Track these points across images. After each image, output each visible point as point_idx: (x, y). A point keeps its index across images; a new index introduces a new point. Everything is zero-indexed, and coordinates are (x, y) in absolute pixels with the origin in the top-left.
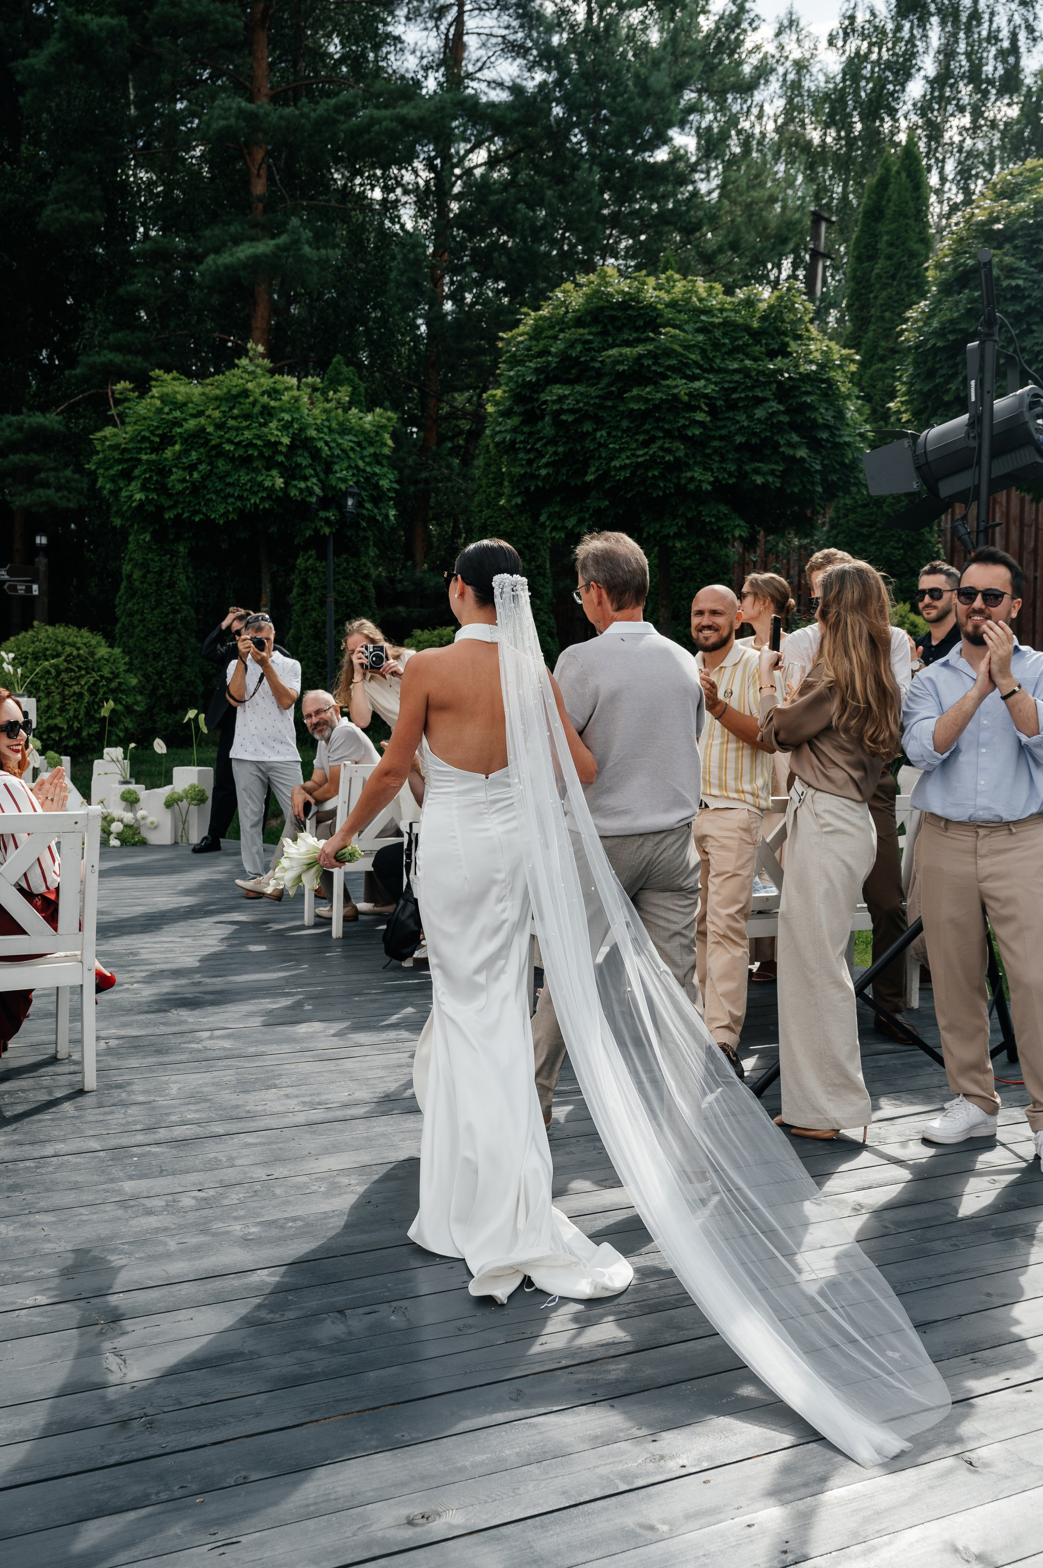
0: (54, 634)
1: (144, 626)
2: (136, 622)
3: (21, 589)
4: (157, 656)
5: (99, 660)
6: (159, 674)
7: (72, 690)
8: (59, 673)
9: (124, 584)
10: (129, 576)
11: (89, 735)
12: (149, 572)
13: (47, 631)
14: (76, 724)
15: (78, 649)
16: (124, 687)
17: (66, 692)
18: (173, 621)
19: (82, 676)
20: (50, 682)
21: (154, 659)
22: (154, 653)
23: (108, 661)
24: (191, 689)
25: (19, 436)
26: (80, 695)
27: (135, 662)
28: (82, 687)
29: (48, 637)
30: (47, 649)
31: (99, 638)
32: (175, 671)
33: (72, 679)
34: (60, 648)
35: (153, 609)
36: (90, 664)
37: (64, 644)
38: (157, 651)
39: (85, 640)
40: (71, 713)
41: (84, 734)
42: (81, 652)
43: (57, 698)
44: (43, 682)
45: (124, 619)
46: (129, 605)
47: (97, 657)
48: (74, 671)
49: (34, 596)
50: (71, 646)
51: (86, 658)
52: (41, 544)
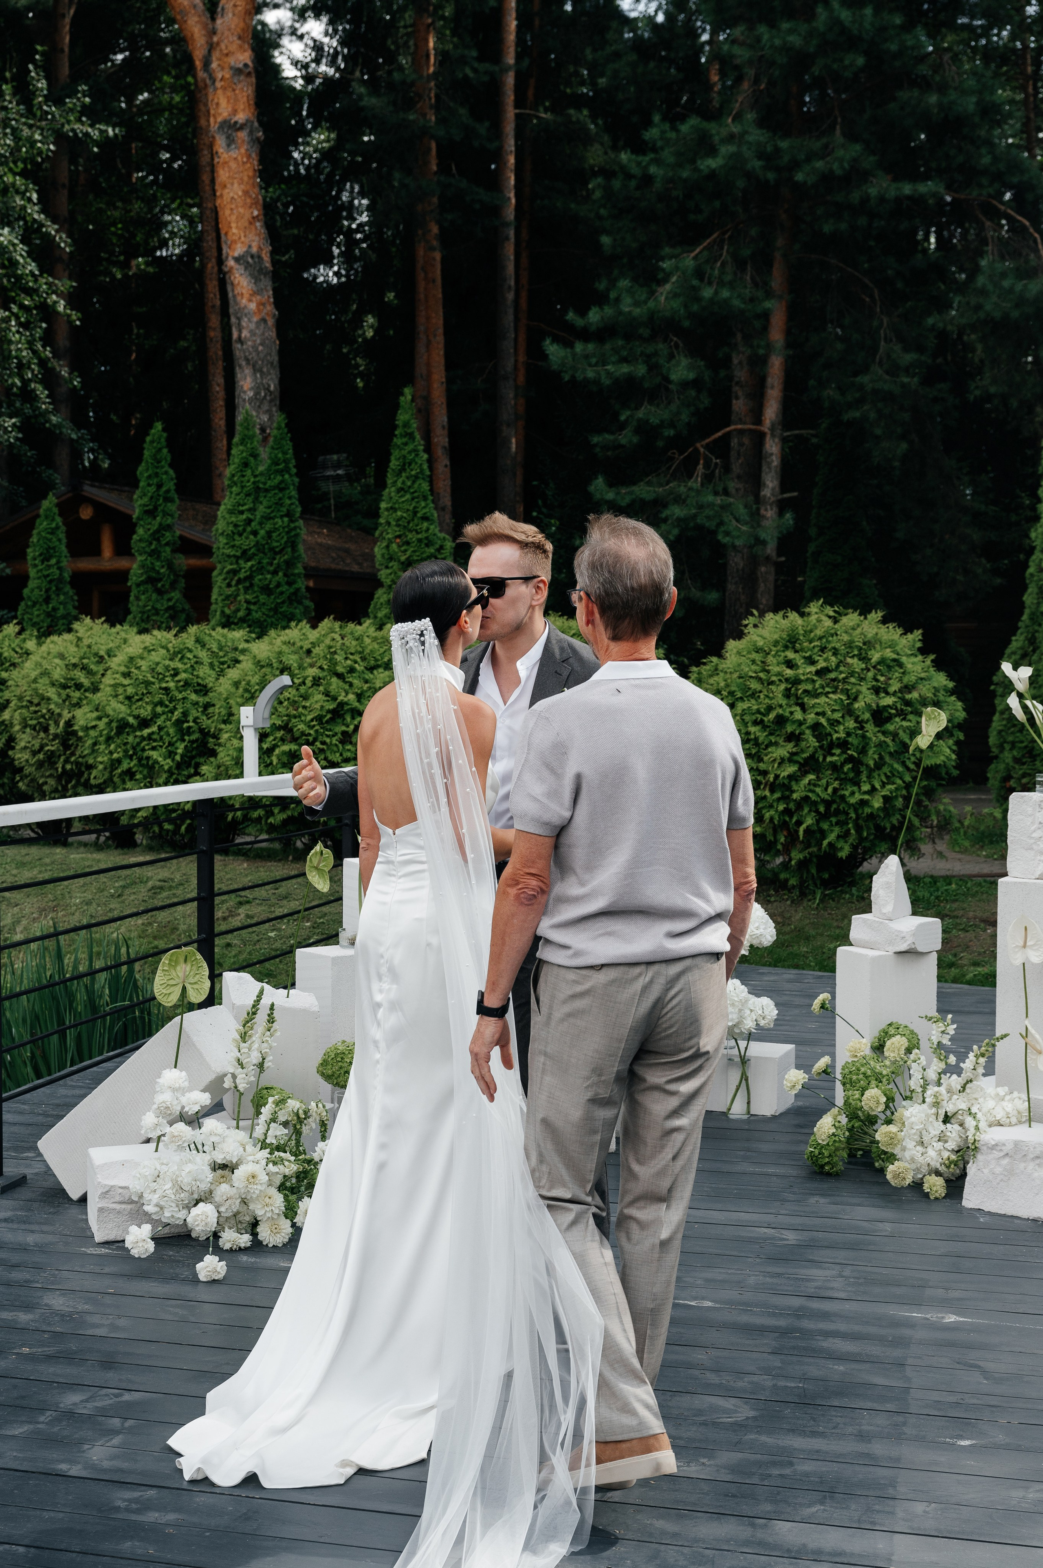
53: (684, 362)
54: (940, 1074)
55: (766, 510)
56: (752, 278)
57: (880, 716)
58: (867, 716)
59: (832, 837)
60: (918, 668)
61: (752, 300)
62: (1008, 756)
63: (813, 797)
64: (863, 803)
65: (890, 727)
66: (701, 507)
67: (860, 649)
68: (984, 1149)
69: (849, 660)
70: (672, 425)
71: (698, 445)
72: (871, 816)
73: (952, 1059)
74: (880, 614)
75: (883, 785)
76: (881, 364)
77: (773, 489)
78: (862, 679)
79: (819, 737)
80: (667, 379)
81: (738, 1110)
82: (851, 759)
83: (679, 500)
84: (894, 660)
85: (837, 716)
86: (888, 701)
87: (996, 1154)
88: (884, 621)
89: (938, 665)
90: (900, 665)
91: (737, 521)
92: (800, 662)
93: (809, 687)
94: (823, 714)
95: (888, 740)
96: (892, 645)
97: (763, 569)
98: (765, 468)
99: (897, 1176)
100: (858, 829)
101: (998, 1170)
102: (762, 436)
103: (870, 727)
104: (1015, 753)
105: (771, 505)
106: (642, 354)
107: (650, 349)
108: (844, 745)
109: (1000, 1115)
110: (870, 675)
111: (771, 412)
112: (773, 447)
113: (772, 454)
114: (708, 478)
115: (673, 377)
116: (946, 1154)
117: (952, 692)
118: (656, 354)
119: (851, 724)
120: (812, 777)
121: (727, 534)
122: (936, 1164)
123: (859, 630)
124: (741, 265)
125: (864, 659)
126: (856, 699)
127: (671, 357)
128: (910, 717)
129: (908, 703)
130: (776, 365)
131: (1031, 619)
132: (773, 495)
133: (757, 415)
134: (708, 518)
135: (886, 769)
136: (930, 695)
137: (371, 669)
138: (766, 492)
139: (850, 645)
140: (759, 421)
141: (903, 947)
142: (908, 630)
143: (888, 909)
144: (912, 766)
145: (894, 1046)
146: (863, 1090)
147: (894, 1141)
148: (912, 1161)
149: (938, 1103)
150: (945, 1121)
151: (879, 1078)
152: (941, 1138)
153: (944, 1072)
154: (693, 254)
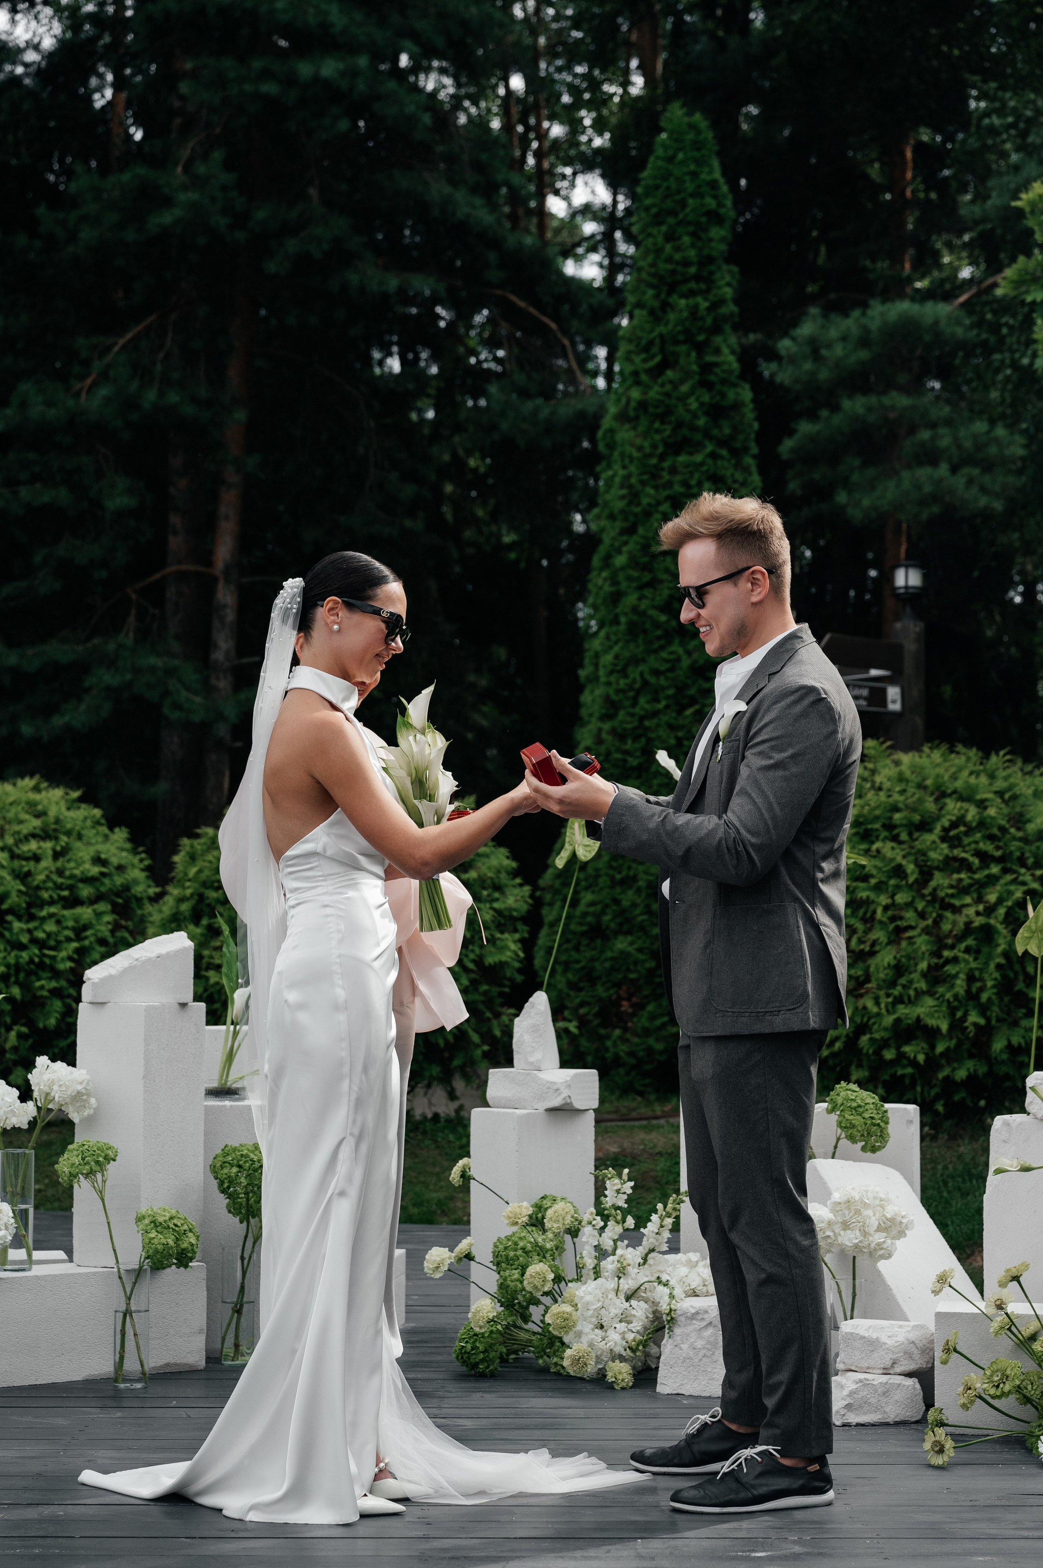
0: (914, 768)
7: (961, 920)
8: (926, 874)
13: (897, 763)
14: (974, 1018)
15: (982, 805)
17: (946, 927)
19: (992, 880)
20: (900, 898)
25: (864, 355)
28: (990, 910)
29: (901, 778)
30: (895, 809)
33: (963, 891)
34: (930, 805)
36: (1013, 849)
37: (941, 794)
39: (1000, 784)
40: (960, 985)
41: (998, 1045)
42: (992, 812)
43: (923, 944)
44: (884, 900)
48: (969, 868)
49: (894, 714)
50: (962, 798)
51: (1002, 829)
52: (906, 587)
54: (615, 1241)
55: (218, 679)
56: (206, 374)
61: (209, 404)
66: (137, 671)
68: (681, 1320)
71: (130, 589)
73: (630, 1222)
77: (228, 652)
83: (110, 662)
87: (697, 1324)
91: (188, 690)
98: (216, 623)
99: (576, 1361)
101: (700, 1344)
102: (215, 580)
105: (225, 672)
106: (60, 469)
107: (71, 464)
109: (695, 1283)
111: (225, 549)
112: (227, 597)
113: (225, 606)
114: (143, 633)
116: (630, 1336)
117: (514, 874)
118: (79, 470)
121: (175, 706)
122: (619, 1349)
124: (191, 357)
127: (100, 474)
132: (227, 659)
133: (206, 557)
136: (490, 874)
138: (218, 656)
140: (209, 564)
141: (556, 1102)
143: (537, 1059)
145: (556, 1217)
146: (523, 1269)
147: (567, 1323)
148: (591, 1345)
149: (621, 1272)
150: (628, 1299)
151: (542, 1253)
152: (625, 1319)
153: (621, 1238)
154: (122, 342)
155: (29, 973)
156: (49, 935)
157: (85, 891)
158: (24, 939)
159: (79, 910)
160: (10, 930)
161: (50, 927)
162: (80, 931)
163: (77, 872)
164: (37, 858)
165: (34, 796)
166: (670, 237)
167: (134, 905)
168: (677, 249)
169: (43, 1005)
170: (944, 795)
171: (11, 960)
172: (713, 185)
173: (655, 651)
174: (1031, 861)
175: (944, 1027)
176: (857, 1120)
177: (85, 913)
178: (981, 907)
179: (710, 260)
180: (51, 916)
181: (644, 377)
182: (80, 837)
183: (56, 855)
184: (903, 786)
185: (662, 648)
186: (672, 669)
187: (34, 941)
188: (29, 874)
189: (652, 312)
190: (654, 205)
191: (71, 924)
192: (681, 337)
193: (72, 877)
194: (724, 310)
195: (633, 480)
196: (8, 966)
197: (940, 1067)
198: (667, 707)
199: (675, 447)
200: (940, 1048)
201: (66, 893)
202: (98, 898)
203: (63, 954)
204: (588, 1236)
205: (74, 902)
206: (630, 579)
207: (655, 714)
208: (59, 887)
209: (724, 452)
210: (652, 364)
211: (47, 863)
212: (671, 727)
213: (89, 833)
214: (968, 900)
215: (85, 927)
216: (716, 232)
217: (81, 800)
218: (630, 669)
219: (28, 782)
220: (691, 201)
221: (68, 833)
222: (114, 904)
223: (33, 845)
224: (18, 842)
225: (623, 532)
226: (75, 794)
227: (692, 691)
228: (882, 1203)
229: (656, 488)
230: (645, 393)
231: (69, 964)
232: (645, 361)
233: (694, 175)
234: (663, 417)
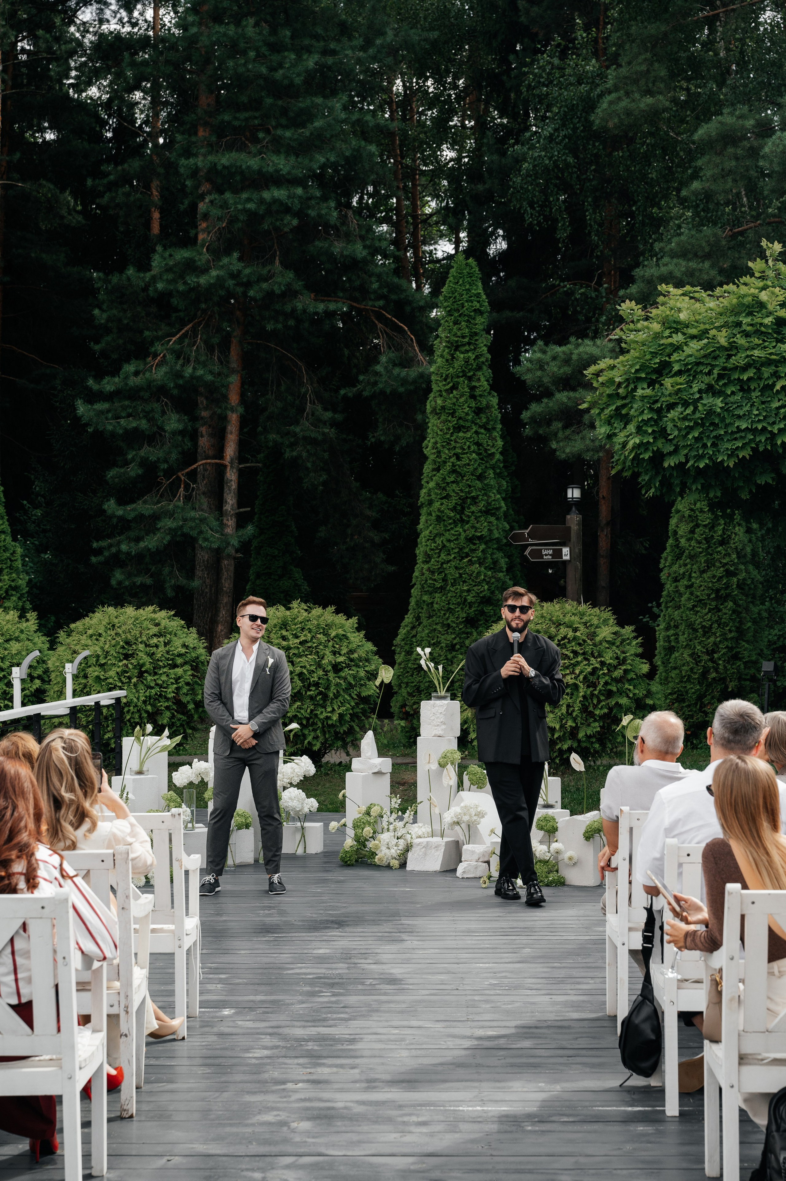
1: (692, 594)
2: (682, 589)
3: (547, 554)
4: (707, 631)
5: (601, 643)
6: (710, 653)
9: (671, 541)
10: (675, 533)
11: (589, 737)
12: (697, 526)
14: (570, 723)
15: (575, 630)
16: (632, 675)
18: (727, 586)
19: (578, 663)
21: (704, 635)
22: (703, 627)
23: (612, 643)
24: (752, 671)
26: (576, 687)
27: (681, 638)
31: (607, 614)
32: (730, 649)
34: (553, 630)
35: (704, 572)
36: (588, 649)
37: (558, 624)
38: (707, 624)
39: (586, 618)
41: (581, 735)
45: (669, 587)
46: (675, 568)
47: (598, 639)
48: (569, 658)
49: (565, 562)
50: (568, 627)
51: (584, 641)
52: (573, 498)
53: (174, 417)
54: (394, 819)
55: (228, 520)
56: (219, 358)
57: (337, 668)
58: (330, 668)
59: (310, 738)
60: (357, 640)
61: (219, 374)
62: (404, 692)
63: (300, 715)
64: (328, 718)
65: (343, 674)
66: (185, 520)
67: (324, 629)
68: (414, 846)
69: (318, 636)
70: (166, 461)
71: (180, 474)
72: (332, 726)
73: (400, 813)
74: (333, 608)
75: (339, 707)
76: (307, 420)
77: (232, 505)
78: (325, 647)
79: (303, 681)
80: (161, 429)
81: (300, 851)
82: (321, 693)
83: (171, 515)
84: (343, 635)
85: (313, 668)
86: (341, 659)
87: (419, 847)
88: (337, 612)
89: (368, 638)
90: (347, 638)
91: (212, 530)
92: (290, 637)
93: (296, 651)
94: (305, 667)
95: (342, 682)
96: (342, 627)
97: (226, 562)
98: (226, 490)
99: (379, 859)
100: (324, 733)
101: (420, 853)
102: (225, 466)
103: (331, 675)
104: (409, 689)
105: (231, 516)
106: (143, 410)
107: (148, 408)
108: (317, 685)
109: (420, 833)
110: (330, 644)
111: (230, 450)
112: (231, 475)
113: (231, 481)
114: (188, 498)
115: (167, 428)
116: (398, 852)
117: (376, 653)
118: (152, 410)
119: (321, 673)
120: (299, 704)
121: (206, 540)
122: (395, 855)
123: (323, 618)
124: (210, 348)
125: (326, 634)
126: (323, 658)
127: (164, 413)
128: (353, 668)
129: (352, 660)
130: (234, 418)
131: (417, 605)
132: (232, 509)
133: (220, 453)
134: (191, 528)
135: (340, 699)
136: (364, 655)
137: (7, 641)
138: (228, 508)
139: (318, 626)
140: (222, 458)
141: (376, 770)
142: (349, 617)
143: (369, 754)
144: (355, 697)
145: (374, 812)
146: (363, 829)
147: (377, 847)
148: (385, 854)
149: (395, 830)
150: (398, 838)
151: (369, 823)
152: (397, 845)
153: (397, 819)
154: (174, 339)
155: (155, 699)
156: (163, 682)
157: (179, 661)
158: (153, 684)
159: (177, 670)
160: (146, 680)
161: (164, 678)
162: (177, 679)
163: (175, 652)
164: (157, 646)
165: (153, 615)
166: (456, 323)
167: (200, 666)
168: (460, 329)
169: (161, 714)
170: (560, 624)
171: (147, 694)
172: (478, 295)
173: (449, 530)
174: (596, 654)
175: (557, 727)
176: (474, 778)
177: (179, 671)
178: (573, 676)
179: (476, 334)
180: (165, 673)
181: (444, 394)
182: (176, 635)
183: (166, 644)
184: (543, 620)
185: (452, 528)
186: (457, 539)
187: (157, 685)
188: (153, 654)
189: (447, 360)
190: (448, 306)
191: (173, 676)
192: (461, 374)
193: (173, 654)
194: (483, 359)
195: (438, 445)
196: (146, 697)
197: (557, 744)
198: (455, 558)
199: (458, 428)
200: (556, 736)
201: (170, 662)
202: (185, 663)
203: (170, 690)
204: (385, 818)
205: (174, 666)
206: (437, 494)
207: (448, 562)
208: (168, 659)
209: (482, 431)
210: (448, 387)
211: (162, 648)
212: (456, 568)
213: (179, 633)
214: (568, 672)
215: (179, 678)
216: (479, 320)
217: (174, 615)
218: (437, 539)
219: (151, 608)
220: (466, 304)
221: (170, 633)
222: (192, 666)
223: (155, 640)
224: (148, 639)
225: (434, 470)
226: (173, 613)
227: (467, 550)
228: (477, 806)
229: (449, 449)
230: (444, 401)
231: (173, 695)
232: (444, 385)
233: (469, 290)
234: (453, 414)
